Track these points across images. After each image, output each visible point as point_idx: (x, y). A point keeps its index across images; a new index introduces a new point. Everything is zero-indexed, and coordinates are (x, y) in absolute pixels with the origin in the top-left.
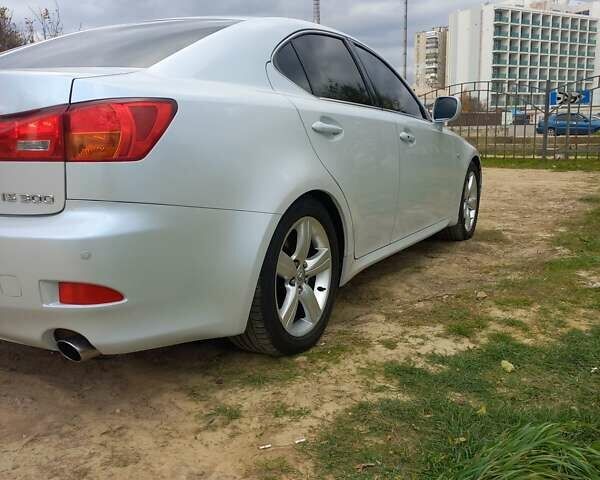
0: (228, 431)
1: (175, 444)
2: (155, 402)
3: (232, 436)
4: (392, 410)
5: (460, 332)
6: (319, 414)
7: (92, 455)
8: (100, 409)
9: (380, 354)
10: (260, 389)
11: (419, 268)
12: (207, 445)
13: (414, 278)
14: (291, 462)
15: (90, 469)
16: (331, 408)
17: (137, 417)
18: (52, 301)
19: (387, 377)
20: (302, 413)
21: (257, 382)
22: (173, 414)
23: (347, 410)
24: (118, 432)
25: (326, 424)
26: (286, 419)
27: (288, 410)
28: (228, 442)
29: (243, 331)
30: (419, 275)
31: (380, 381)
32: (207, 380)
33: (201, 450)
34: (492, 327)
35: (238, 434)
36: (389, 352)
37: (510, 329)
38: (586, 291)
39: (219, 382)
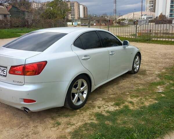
0: (57, 128)
1: (46, 130)
2: (45, 120)
3: (57, 129)
4: (92, 125)
5: (117, 105)
6: (76, 125)
7: (30, 132)
8: (34, 121)
9: (96, 110)
10: (67, 118)
11: (118, 83)
12: (52, 131)
13: (115, 87)
14: (67, 136)
15: (29, 135)
16: (80, 124)
17: (40, 123)
18: (22, 102)
19: (95, 117)
20: (73, 125)
21: (67, 116)
22: (48, 123)
23: (82, 125)
24: (36, 127)
25: (77, 128)
26: (69, 126)
27: (71, 124)
28: (56, 130)
29: (63, 106)
30: (117, 85)
31: (93, 117)
32: (56, 115)
33: (51, 132)
34: (125, 103)
35: (59, 129)
36: (98, 109)
37: (130, 104)
38: (156, 93)
39: (59, 116)
